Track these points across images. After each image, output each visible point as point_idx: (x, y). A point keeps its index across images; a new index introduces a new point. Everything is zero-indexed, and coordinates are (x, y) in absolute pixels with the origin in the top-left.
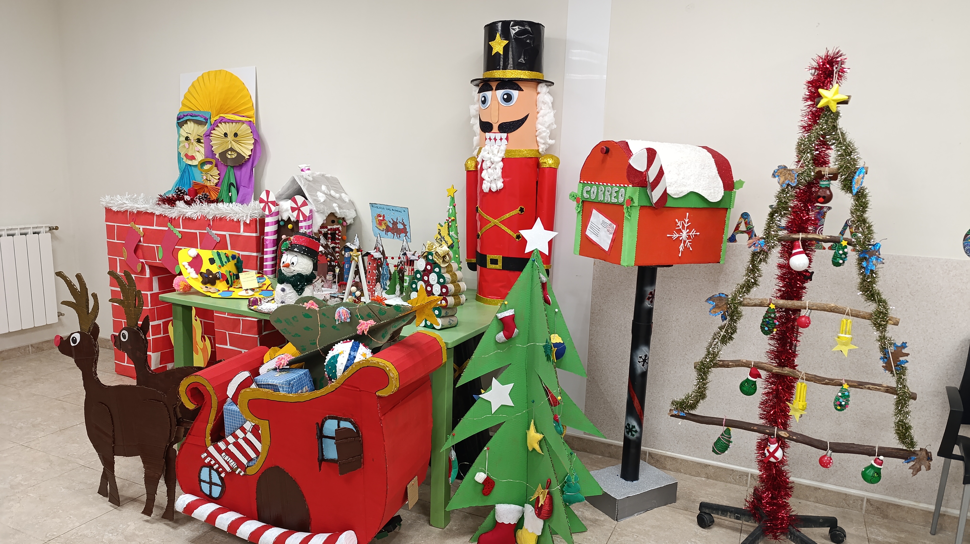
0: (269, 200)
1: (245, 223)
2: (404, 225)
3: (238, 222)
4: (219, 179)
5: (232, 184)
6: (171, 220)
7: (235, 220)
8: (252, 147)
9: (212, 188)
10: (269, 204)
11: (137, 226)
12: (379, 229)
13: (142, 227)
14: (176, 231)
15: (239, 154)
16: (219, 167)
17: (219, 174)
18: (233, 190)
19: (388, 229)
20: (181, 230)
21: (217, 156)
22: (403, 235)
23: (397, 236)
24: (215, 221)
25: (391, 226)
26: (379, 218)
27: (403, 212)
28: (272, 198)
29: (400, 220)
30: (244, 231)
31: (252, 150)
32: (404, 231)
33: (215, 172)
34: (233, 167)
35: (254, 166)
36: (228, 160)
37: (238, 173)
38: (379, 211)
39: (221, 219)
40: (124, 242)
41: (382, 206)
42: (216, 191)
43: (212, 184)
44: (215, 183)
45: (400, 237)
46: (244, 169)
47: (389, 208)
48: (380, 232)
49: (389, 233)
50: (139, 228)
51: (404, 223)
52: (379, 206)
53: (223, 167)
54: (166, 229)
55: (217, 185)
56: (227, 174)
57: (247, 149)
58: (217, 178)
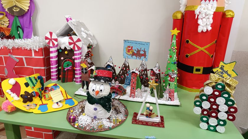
0: (52, 38)
1: (35, 51)
2: (145, 52)
3: (31, 50)
4: (9, 23)
5: (18, 26)
7: (28, 49)
8: (29, 5)
9: (6, 29)
10: (53, 40)
12: (128, 54)
15: (21, 9)
16: (8, 16)
17: (9, 21)
18: (20, 30)
19: (134, 54)
21: (6, 10)
22: (143, 57)
23: (139, 58)
24: (14, 50)
25: (136, 52)
26: (129, 48)
27: (146, 45)
28: (54, 36)
29: (143, 49)
30: (35, 55)
31: (29, 7)
32: (144, 55)
33: (6, 19)
34: (18, 16)
35: (31, 16)
36: (14, 13)
37: (21, 20)
38: (129, 44)
39: (18, 49)
41: (132, 42)
42: (9, 30)
43: (5, 27)
44: (7, 26)
45: (140, 58)
46: (25, 18)
47: (136, 42)
48: (127, 55)
49: (134, 56)
51: (145, 51)
52: (130, 41)
53: (11, 17)
55: (8, 27)
56: (15, 21)
57: (26, 6)
58: (8, 23)
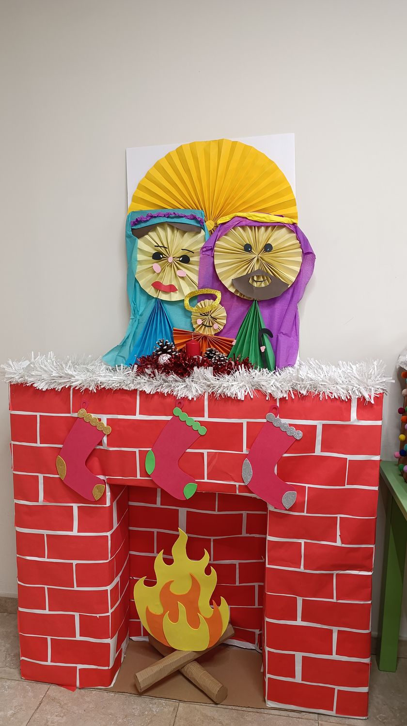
5: (265, 331)
6: (182, 402)
9: (215, 339)
11: (93, 416)
13: (104, 418)
14: (193, 421)
15: (275, 279)
16: (229, 303)
17: (228, 315)
18: (267, 341)
20: (206, 419)
21: (227, 285)
30: (359, 418)
33: (220, 312)
36: (255, 292)
40: (61, 446)
50: (100, 420)
53: (239, 303)
54: (169, 418)
58: (223, 322)
